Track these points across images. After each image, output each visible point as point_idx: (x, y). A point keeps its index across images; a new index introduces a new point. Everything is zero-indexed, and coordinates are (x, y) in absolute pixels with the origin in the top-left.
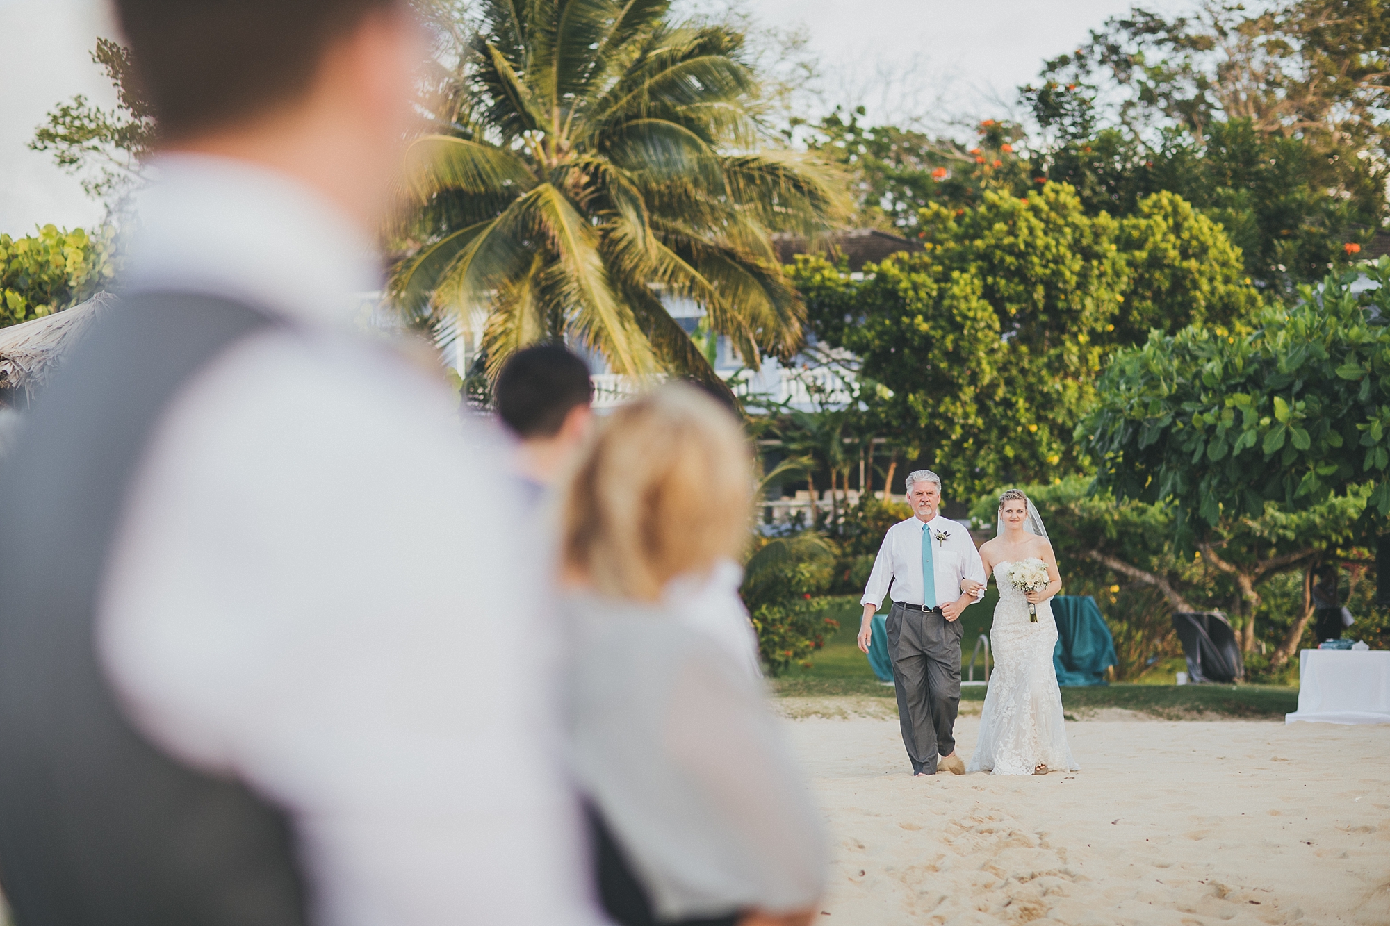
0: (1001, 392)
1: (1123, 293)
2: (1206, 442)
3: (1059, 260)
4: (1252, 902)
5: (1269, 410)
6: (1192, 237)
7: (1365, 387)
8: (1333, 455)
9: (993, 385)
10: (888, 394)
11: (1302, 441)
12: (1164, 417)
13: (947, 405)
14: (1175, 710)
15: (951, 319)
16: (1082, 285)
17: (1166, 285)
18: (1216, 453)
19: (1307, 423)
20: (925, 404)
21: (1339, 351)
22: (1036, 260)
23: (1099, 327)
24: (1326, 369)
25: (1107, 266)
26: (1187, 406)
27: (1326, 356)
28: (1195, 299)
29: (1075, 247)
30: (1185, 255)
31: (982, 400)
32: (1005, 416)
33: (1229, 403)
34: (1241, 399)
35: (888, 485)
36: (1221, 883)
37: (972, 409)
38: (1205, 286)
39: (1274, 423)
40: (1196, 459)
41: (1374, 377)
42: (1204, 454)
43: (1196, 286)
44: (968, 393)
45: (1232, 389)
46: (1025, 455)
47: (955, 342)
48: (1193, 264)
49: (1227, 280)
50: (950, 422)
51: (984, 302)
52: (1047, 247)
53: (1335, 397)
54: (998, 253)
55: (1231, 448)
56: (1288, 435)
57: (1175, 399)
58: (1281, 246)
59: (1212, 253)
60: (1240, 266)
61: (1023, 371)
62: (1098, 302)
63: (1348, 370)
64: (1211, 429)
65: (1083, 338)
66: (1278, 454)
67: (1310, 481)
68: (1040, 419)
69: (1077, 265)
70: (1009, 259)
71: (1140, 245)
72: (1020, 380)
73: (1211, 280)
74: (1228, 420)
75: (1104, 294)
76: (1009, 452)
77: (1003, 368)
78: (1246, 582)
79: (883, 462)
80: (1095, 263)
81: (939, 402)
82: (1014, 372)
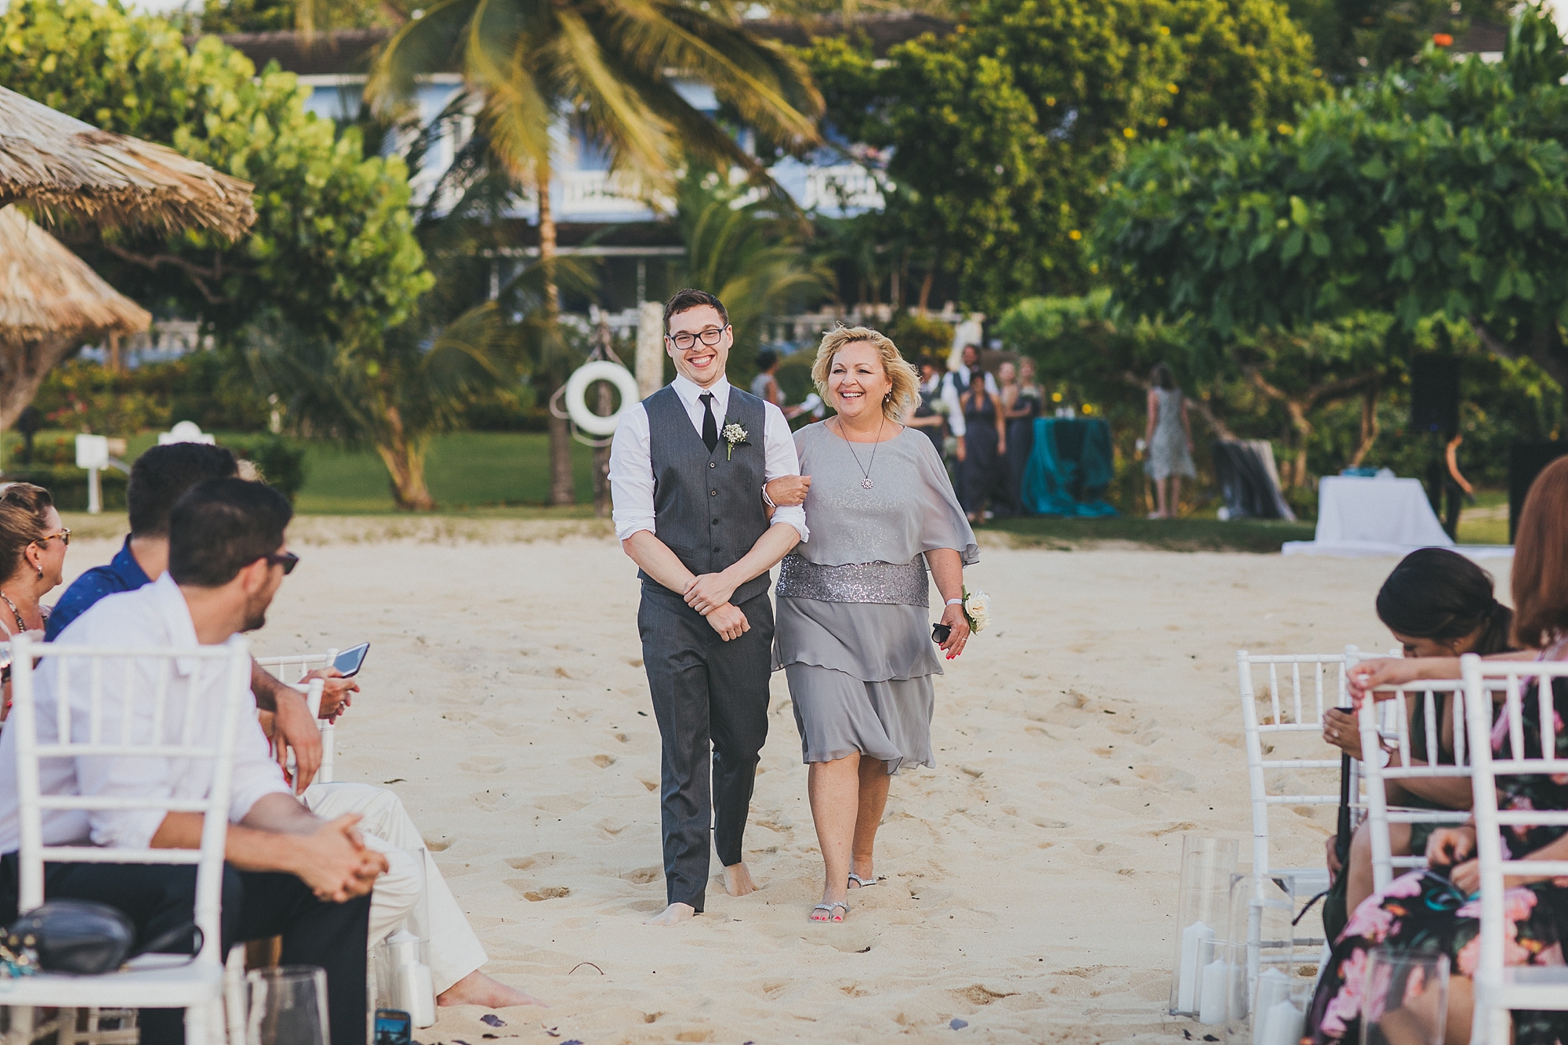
0: (1039, 195)
1: (1177, 83)
2: (1220, 248)
3: (1101, 43)
4: (1107, 712)
5: (1286, 211)
6: (1253, 20)
7: (1390, 187)
8: (1357, 264)
9: (1030, 187)
10: (914, 196)
11: (1321, 246)
12: (1174, 216)
13: (978, 209)
14: (1192, 544)
15: (979, 110)
16: (1129, 72)
17: (1223, 72)
18: (1230, 259)
19: (1328, 226)
20: (954, 208)
21: (1365, 147)
22: (1074, 42)
23: (1149, 120)
24: (1350, 169)
25: (1158, 52)
26: (1200, 206)
27: (1350, 153)
28: (1254, 91)
29: (1122, 30)
30: (1244, 39)
31: (1019, 203)
32: (1043, 221)
33: (1244, 204)
34: (1259, 199)
35: (924, 298)
36: (1080, 692)
37: (1007, 213)
38: (1266, 74)
39: (1292, 226)
40: (1209, 264)
41: (1400, 178)
42: (1217, 262)
43: (1255, 75)
44: (1002, 195)
45: (1249, 189)
46: (1065, 266)
47: (985, 134)
48: (1250, 50)
49: (1293, 71)
50: (981, 227)
51: (1017, 92)
52: (1087, 26)
53: (1360, 200)
54: (1032, 37)
55: (1245, 252)
56: (1307, 240)
57: (1188, 198)
58: (1361, 35)
59: (1274, 37)
60: (1309, 56)
61: (1065, 173)
62: (1149, 93)
63: (1373, 169)
64: (1224, 233)
65: (1130, 133)
66: (1297, 261)
67: (1329, 292)
68: (1082, 226)
69: (1124, 50)
70: (1045, 43)
71: (1191, 28)
72: (1061, 182)
73: (1274, 69)
74: (1242, 222)
75: (1154, 83)
76: (1048, 262)
77: (1041, 167)
78: (1296, 409)
79: (917, 274)
80: (1143, 47)
81: (969, 204)
82: (1054, 173)
